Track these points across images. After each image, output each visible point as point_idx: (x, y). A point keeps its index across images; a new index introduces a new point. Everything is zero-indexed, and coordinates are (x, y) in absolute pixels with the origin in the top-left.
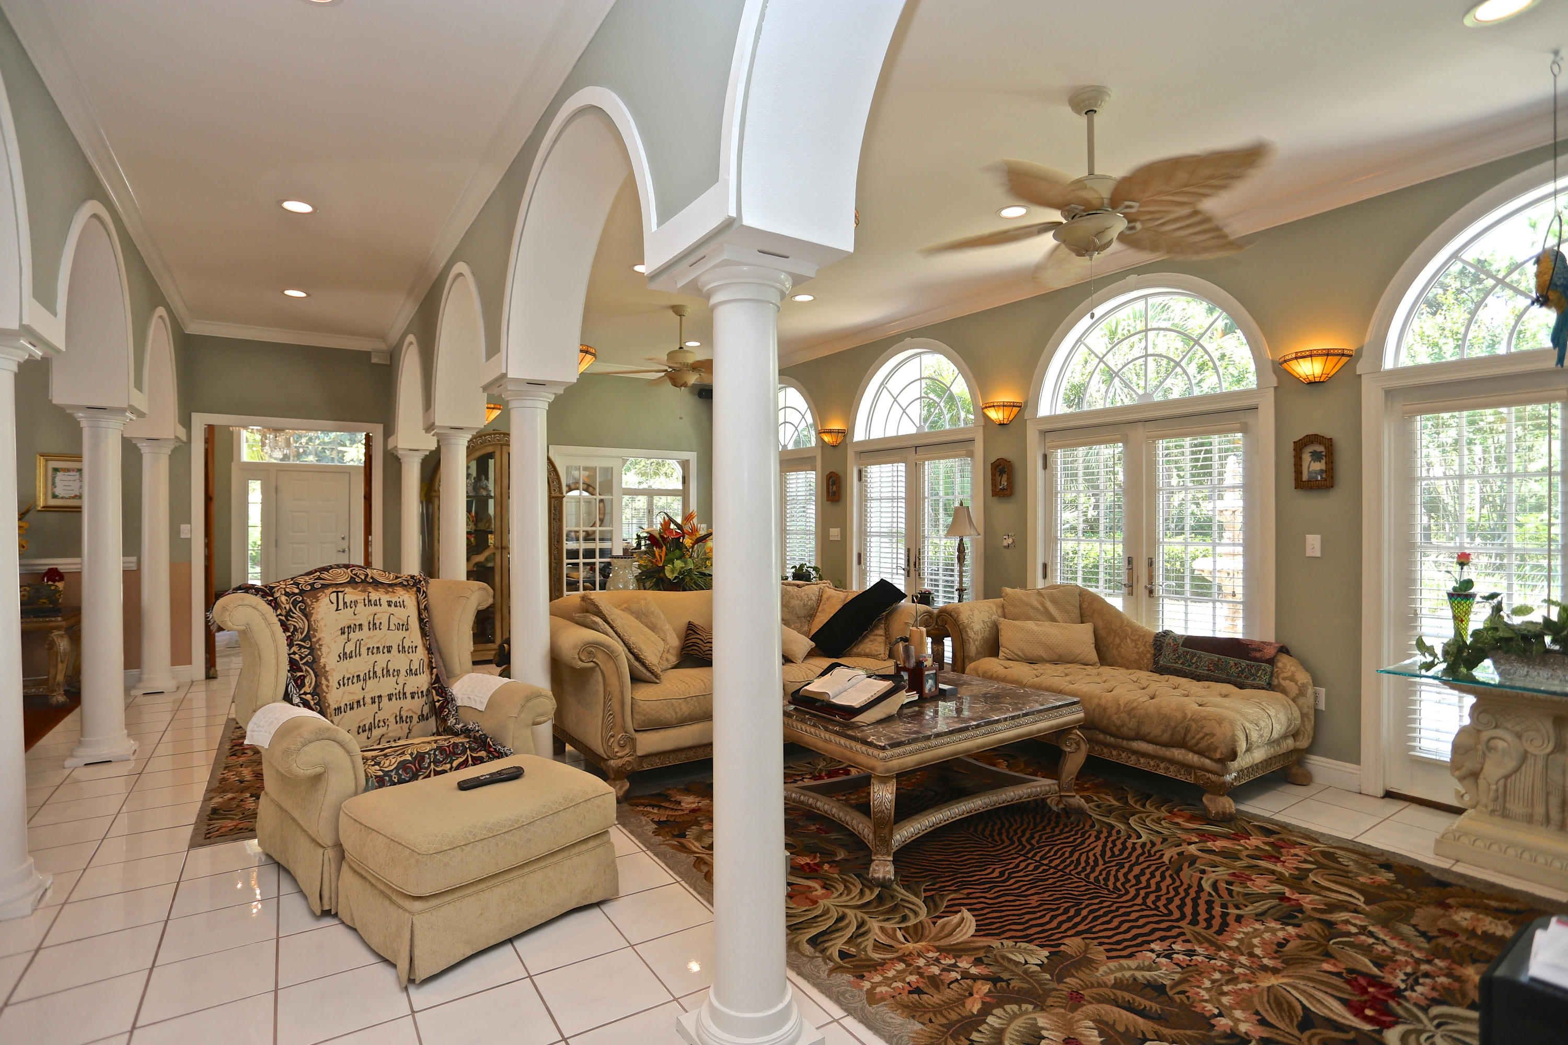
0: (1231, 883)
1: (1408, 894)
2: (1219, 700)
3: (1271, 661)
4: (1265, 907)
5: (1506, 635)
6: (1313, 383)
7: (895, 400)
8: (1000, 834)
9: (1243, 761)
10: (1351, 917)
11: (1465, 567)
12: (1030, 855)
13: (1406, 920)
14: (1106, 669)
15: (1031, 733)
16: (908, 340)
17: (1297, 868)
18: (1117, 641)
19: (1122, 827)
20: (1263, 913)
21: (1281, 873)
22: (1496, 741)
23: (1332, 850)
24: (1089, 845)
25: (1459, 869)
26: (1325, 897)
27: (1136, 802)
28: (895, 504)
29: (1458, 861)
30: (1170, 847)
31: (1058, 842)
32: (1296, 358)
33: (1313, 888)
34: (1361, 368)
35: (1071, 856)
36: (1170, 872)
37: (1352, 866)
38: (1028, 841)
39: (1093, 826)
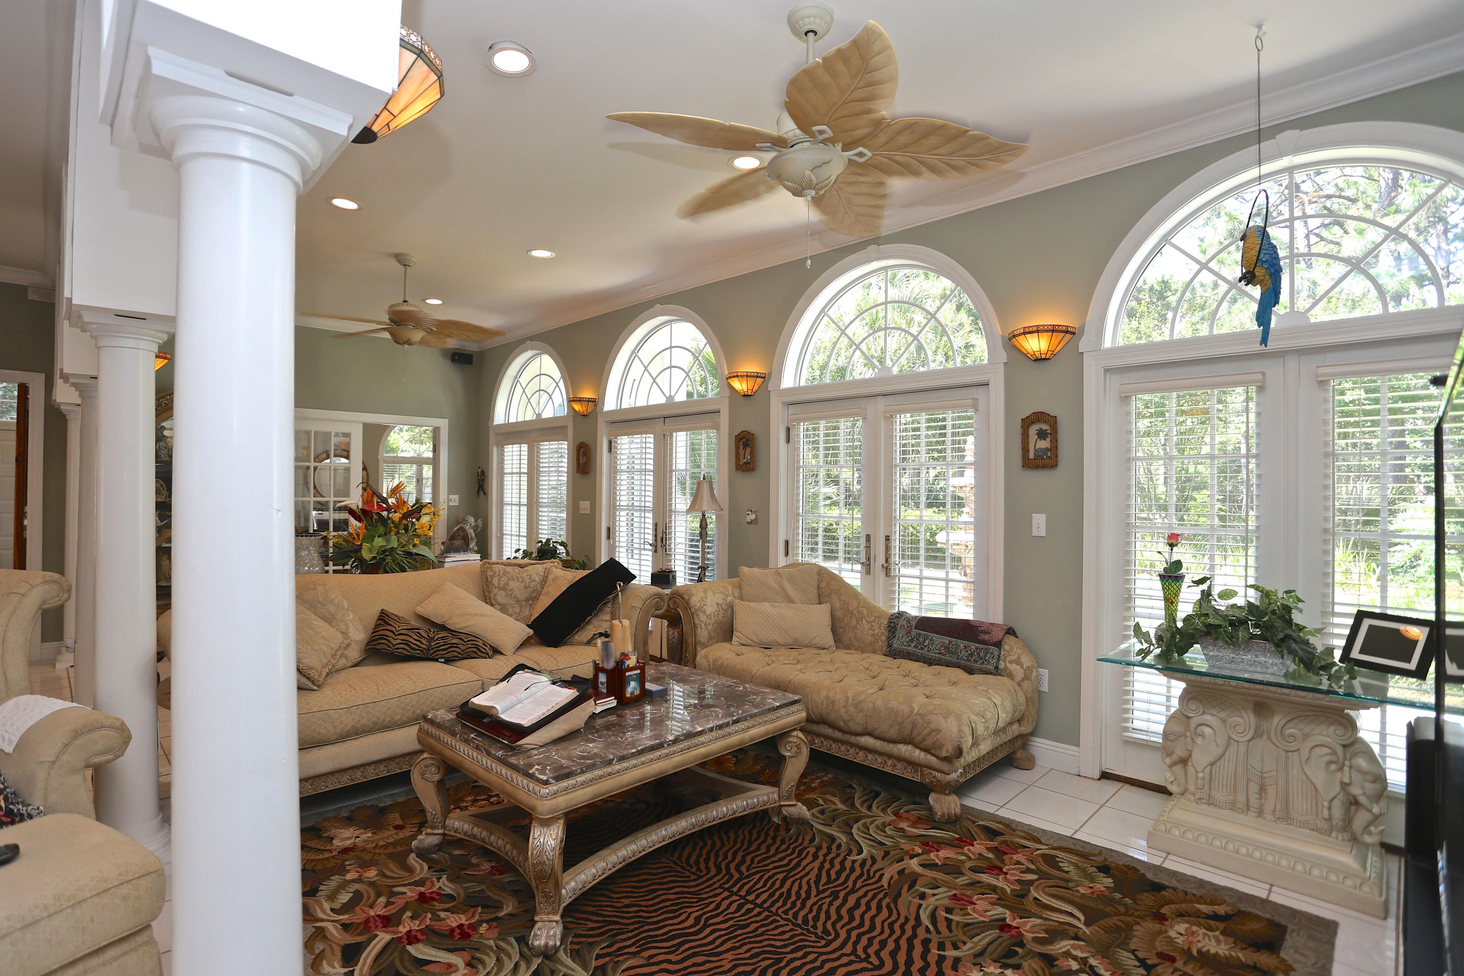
0: (949, 910)
1: (1125, 905)
2: (947, 689)
3: (998, 644)
4: (985, 942)
5: (1216, 622)
6: (1039, 360)
7: (646, 369)
8: (707, 861)
9: (969, 756)
10: (1073, 946)
11: (1175, 548)
12: (735, 889)
13: (1124, 944)
14: (841, 654)
15: (742, 742)
16: (658, 306)
17: (1019, 882)
18: (854, 622)
19: (842, 838)
20: (981, 954)
21: (1003, 890)
22: (1203, 727)
23: (1053, 852)
24: (804, 869)
25: (1169, 865)
26: (1046, 919)
27: (862, 804)
28: (643, 478)
29: (1169, 854)
30: (892, 863)
31: (771, 867)
32: (1024, 333)
33: (1034, 909)
34: (1083, 345)
35: (781, 886)
36: (887, 900)
37: (1074, 874)
38: (738, 869)
39: (812, 840)
